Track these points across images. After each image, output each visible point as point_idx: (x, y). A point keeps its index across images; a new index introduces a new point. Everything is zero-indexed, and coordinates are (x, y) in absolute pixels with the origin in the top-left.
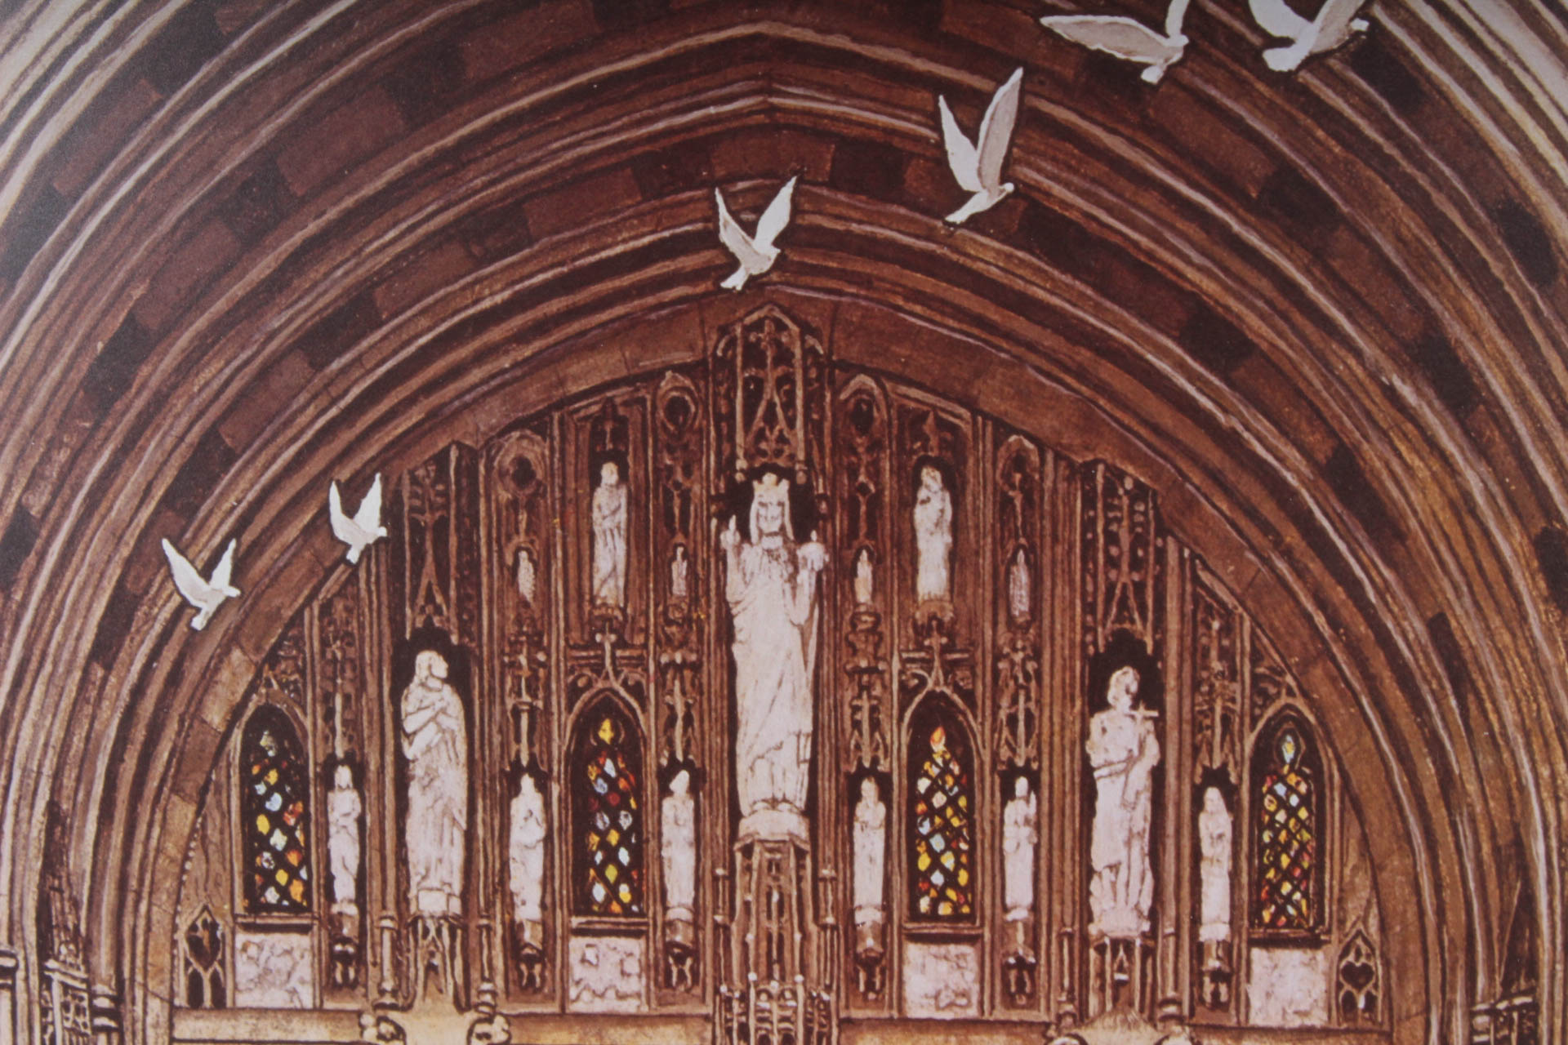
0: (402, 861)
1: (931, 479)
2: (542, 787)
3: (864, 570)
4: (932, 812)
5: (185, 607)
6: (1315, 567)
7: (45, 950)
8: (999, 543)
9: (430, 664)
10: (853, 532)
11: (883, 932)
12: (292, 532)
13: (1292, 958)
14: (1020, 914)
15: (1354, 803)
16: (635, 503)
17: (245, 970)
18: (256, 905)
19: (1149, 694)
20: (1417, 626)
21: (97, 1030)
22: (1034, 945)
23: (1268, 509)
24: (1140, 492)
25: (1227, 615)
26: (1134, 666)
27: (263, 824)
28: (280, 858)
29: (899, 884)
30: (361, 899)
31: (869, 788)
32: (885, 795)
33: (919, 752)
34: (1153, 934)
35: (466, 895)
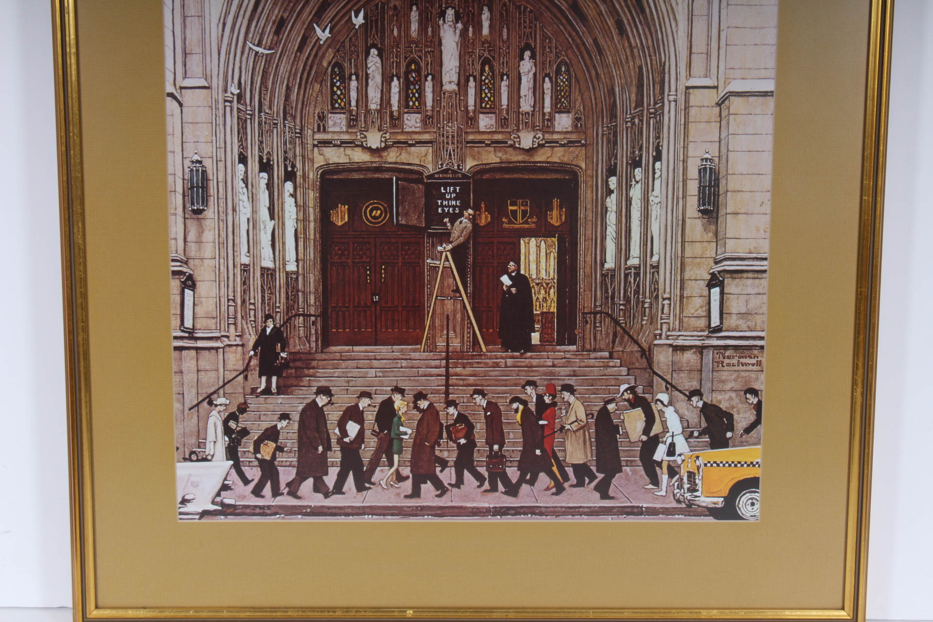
0: (367, 97)
1: (486, 9)
2: (399, 79)
3: (471, 29)
4: (485, 84)
5: (319, 39)
6: (569, 27)
7: (285, 119)
8: (500, 23)
9: (374, 52)
10: (468, 21)
11: (474, 112)
12: (343, 22)
13: (564, 115)
14: (505, 107)
15: (577, 80)
16: (420, 15)
17: (330, 123)
18: (333, 108)
19: (533, 57)
20: (590, 40)
21: (296, 137)
22: (508, 114)
23: (559, 15)
24: (531, 11)
25: (550, 39)
26: (530, 50)
27: (335, 89)
28: (339, 97)
29: (478, 100)
30: (357, 106)
31: (471, 79)
32: (475, 80)
33: (483, 71)
34: (534, 111)
35: (381, 105)
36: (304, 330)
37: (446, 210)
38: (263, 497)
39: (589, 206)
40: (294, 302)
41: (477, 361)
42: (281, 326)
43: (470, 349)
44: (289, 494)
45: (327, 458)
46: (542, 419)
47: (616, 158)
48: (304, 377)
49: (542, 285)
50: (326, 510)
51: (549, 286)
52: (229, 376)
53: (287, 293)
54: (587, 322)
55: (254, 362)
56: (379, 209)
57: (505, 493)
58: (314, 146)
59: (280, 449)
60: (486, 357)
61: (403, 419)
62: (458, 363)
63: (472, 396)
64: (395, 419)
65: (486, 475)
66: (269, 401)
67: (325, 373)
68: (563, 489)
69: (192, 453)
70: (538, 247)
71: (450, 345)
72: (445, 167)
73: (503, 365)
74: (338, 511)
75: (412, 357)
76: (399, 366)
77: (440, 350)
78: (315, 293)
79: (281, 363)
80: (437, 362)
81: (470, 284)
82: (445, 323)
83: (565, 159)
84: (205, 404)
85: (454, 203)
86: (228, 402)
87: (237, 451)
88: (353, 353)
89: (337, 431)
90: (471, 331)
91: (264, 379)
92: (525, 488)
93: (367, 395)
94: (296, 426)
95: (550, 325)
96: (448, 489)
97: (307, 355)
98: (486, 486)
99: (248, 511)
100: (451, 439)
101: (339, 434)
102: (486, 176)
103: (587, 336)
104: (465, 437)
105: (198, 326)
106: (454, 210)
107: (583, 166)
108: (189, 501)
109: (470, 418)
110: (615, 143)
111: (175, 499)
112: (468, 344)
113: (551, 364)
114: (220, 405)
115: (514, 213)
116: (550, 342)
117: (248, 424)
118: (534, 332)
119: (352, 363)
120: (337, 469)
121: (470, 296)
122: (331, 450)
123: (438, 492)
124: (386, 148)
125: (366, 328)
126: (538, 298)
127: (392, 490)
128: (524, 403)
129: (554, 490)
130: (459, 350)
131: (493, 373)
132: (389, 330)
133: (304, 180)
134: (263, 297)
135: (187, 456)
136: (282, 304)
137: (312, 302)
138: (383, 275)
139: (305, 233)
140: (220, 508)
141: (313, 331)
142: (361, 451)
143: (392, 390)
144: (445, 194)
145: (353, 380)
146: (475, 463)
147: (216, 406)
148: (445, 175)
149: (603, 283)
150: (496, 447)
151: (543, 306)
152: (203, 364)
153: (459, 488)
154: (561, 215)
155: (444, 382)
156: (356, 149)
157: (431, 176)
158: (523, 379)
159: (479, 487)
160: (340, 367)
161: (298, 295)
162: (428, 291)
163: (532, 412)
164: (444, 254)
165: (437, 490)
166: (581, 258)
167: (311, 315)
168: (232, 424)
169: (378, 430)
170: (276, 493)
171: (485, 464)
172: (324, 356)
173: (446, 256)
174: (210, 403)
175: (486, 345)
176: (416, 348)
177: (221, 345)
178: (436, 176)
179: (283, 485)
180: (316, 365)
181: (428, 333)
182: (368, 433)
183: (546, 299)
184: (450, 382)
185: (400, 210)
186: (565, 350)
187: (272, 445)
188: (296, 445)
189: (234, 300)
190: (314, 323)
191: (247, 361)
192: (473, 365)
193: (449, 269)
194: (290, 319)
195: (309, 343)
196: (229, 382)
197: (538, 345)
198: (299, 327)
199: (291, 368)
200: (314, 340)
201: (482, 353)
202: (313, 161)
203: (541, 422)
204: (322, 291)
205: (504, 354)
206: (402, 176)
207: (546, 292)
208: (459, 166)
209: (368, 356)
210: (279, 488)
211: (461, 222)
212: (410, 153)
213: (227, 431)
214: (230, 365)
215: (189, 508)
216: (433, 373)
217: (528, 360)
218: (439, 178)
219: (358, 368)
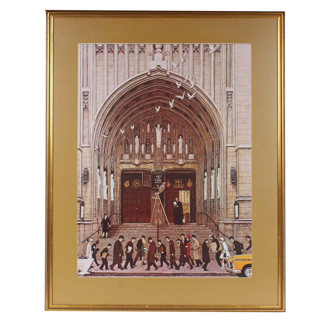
0: (135, 149)
1: (169, 124)
2: (144, 144)
3: (164, 130)
4: (169, 146)
5: (121, 133)
6: (192, 129)
7: (111, 156)
8: (173, 128)
9: (137, 136)
10: (164, 128)
11: (166, 153)
12: (128, 128)
13: (191, 155)
14: (174, 152)
15: (195, 145)
16: (150, 126)
17: (124, 157)
18: (125, 153)
19: (182, 138)
20: (199, 133)
21: (114, 161)
22: (175, 154)
23: (189, 126)
24: (181, 125)
25: (187, 133)
26: (181, 136)
27: (126, 147)
28: (127, 149)
29: (167, 150)
30: (132, 152)
31: (165, 144)
32: (166, 145)
33: (168, 142)
34: (183, 153)
35: (139, 152)
36: (116, 218)
37: (158, 182)
38: (103, 270)
39: (199, 181)
40: (113, 210)
41: (167, 228)
42: (109, 217)
43: (165, 224)
44: (111, 269)
45: (122, 258)
46: (186, 246)
47: (207, 167)
48: (116, 233)
49: (186, 205)
50: (122, 274)
51: (188, 205)
52: (94, 232)
53: (111, 207)
54: (199, 216)
55: (101, 228)
56: (138, 182)
57: (175, 269)
58: (120, 164)
59: (108, 255)
60: (169, 227)
61: (145, 246)
62: (161, 228)
63: (165, 238)
64: (143, 246)
65: (170, 263)
66: (105, 240)
67: (122, 231)
68: (193, 268)
69: (82, 256)
70: (184, 193)
71: (159, 223)
72: (157, 170)
73: (174, 229)
74: (125, 274)
75: (148, 227)
76: (144, 229)
77: (156, 224)
78: (119, 207)
79: (109, 229)
80: (155, 228)
81: (165, 204)
82: (157, 216)
83: (192, 167)
84: (86, 241)
85: (160, 180)
86: (93, 240)
87: (95, 256)
88: (130, 225)
89: (125, 249)
90: (165, 219)
91: (104, 233)
92: (181, 267)
93: (134, 238)
94: (113, 248)
95: (188, 217)
96: (158, 268)
97: (117, 226)
98: (170, 266)
99: (98, 274)
100: (159, 252)
101: (126, 250)
102: (169, 172)
103: (199, 220)
104: (163, 251)
105: (85, 217)
106: (160, 182)
107: (197, 169)
108: (81, 271)
109: (165, 245)
110: (206, 163)
111: (77, 271)
112: (164, 222)
113: (189, 229)
114: (91, 241)
115: (177, 183)
116: (188, 222)
117: (99, 247)
118: (184, 219)
119: (130, 228)
120: (125, 261)
121: (165, 208)
122: (123, 255)
123: (155, 269)
124: (140, 164)
125: (134, 218)
126: (184, 209)
127: (141, 268)
128: (181, 241)
129: (190, 268)
130: (161, 224)
131: (172, 231)
132: (141, 218)
133: (116, 174)
134: (104, 208)
135: (81, 257)
136: (109, 210)
137: (118, 210)
138: (139, 202)
139: (116, 189)
140: (90, 273)
141: (118, 219)
142: (132, 256)
143: (142, 237)
144: (157, 178)
145: (130, 233)
146: (166, 259)
147: (90, 241)
148: (157, 172)
149: (204, 204)
150: (172, 254)
151: (186, 211)
152: (86, 229)
153: (162, 267)
154: (191, 184)
155: (157, 234)
156: (132, 164)
157: (153, 172)
158: (181, 233)
159: (167, 267)
160: (126, 229)
161: (114, 208)
162: (152, 207)
163: (183, 243)
164: (157, 195)
165: (155, 268)
166: (197, 196)
167: (118, 214)
168: (94, 247)
169: (137, 249)
170: (107, 269)
171: (169, 259)
172: (121, 226)
173: (158, 196)
174: (88, 241)
175: (169, 223)
176: (149, 224)
177: (91, 223)
178: (155, 172)
179: (109, 266)
180: (119, 229)
181: (152, 219)
182: (134, 250)
183: (187, 209)
184: (159, 234)
185: (144, 182)
186: (193, 224)
187: (106, 254)
188: (113, 254)
189: (95, 209)
190: (119, 216)
191: (99, 228)
192: (165, 229)
193: (158, 200)
194: (112, 215)
195: (117, 222)
196: (93, 234)
197: (185, 223)
198: (114, 217)
199: (112, 230)
200: (119, 221)
201: (168, 225)
202: (119, 168)
203: (186, 247)
204: (121, 207)
205: (175, 226)
206: (145, 172)
207: (187, 207)
208: (161, 169)
209: (135, 226)
210: (108, 267)
211: (162, 186)
212: (147, 166)
213: (93, 249)
214: (94, 229)
215: (81, 273)
216: (154, 231)
217: (182, 228)
218: (155, 173)
219: (131, 230)
